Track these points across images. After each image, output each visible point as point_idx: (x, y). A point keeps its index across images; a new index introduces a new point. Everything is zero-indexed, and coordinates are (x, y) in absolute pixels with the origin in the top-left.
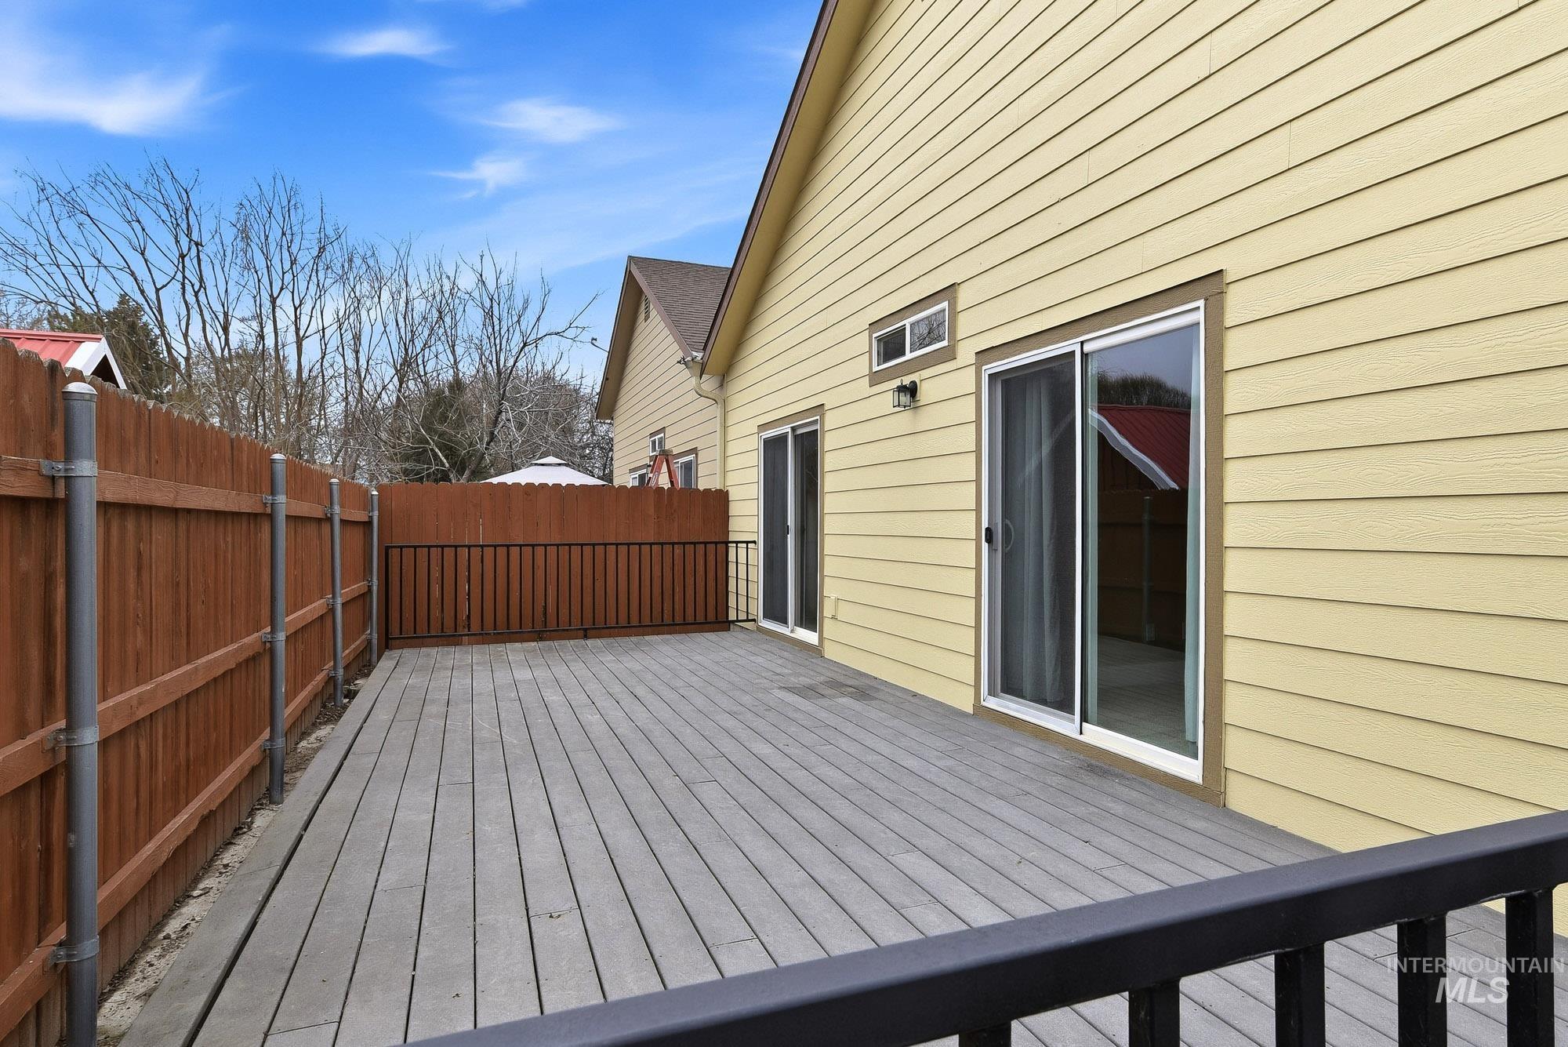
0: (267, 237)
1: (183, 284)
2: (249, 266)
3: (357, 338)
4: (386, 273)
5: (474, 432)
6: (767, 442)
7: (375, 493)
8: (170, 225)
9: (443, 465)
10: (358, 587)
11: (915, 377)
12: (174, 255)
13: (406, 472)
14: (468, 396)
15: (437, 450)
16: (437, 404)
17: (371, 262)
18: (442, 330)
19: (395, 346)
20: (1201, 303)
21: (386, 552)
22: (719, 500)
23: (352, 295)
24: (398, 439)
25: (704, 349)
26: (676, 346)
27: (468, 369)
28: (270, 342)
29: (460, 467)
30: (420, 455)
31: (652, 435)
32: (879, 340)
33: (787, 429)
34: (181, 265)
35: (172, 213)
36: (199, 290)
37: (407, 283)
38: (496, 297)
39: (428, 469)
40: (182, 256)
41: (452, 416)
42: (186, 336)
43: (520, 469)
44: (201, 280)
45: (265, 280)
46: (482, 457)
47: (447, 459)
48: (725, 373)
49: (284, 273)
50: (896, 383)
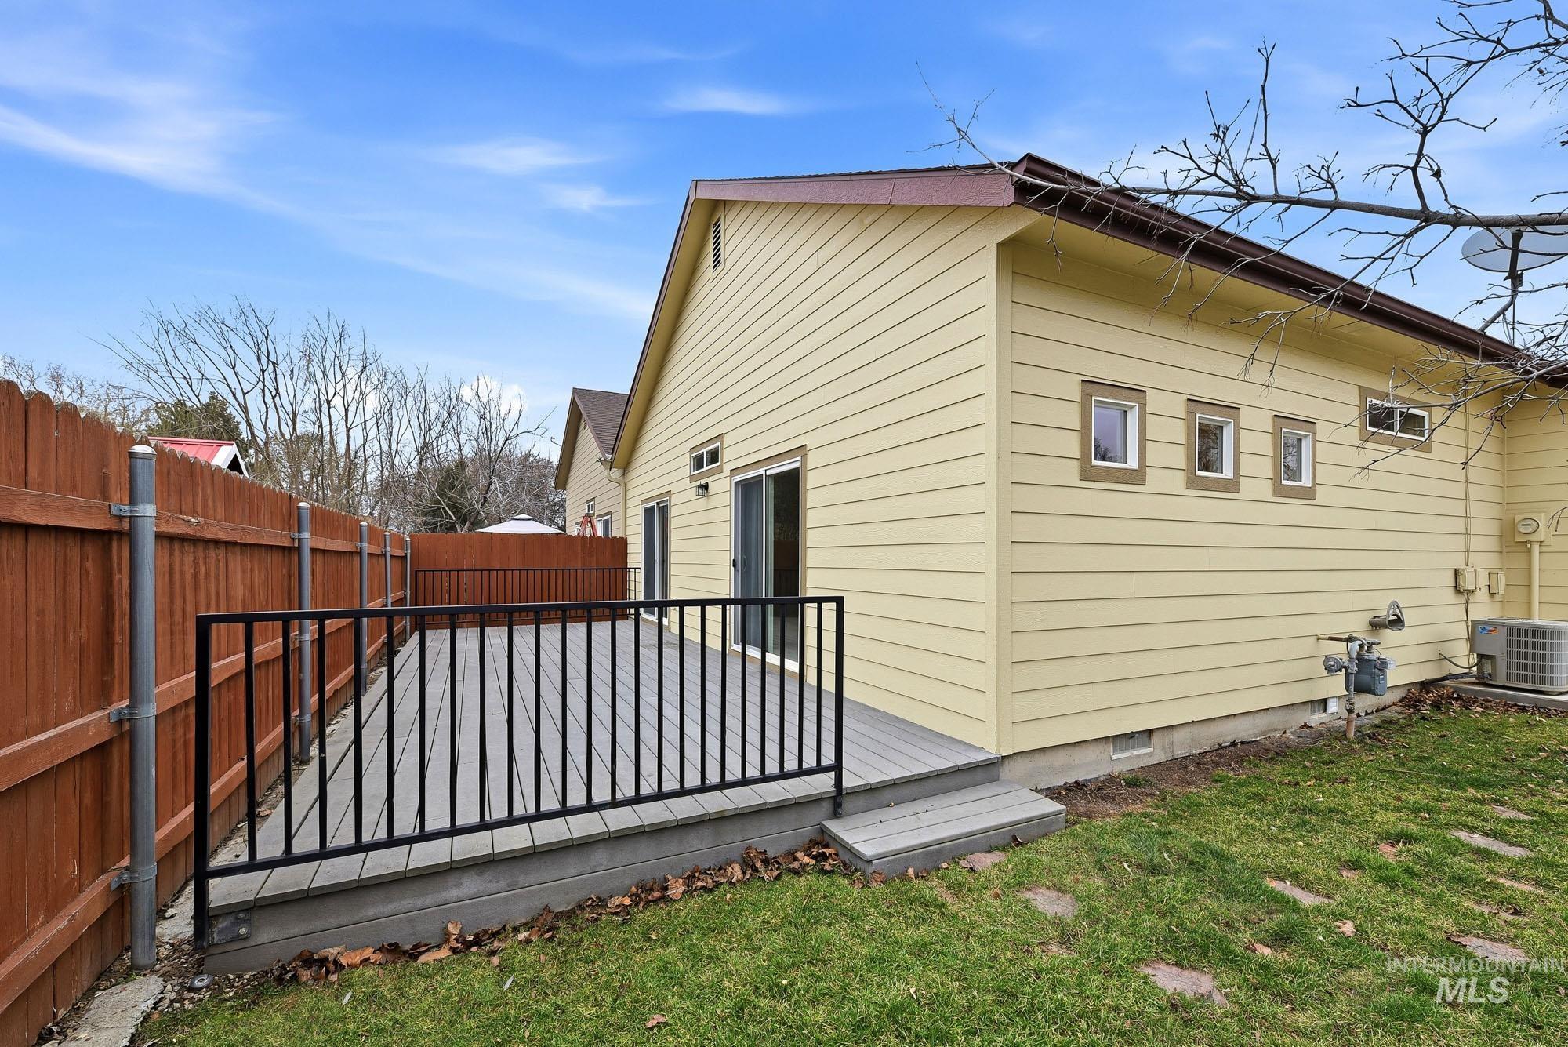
0: (323, 359)
1: (263, 391)
2: (310, 378)
3: (390, 429)
4: (411, 386)
5: (474, 495)
6: (646, 510)
7: (408, 539)
8: (254, 349)
9: (451, 518)
10: (398, 595)
11: (707, 480)
12: (257, 371)
13: (426, 523)
14: (468, 472)
15: (447, 509)
16: (447, 478)
17: (399, 377)
18: (450, 426)
19: (417, 435)
20: (799, 458)
21: (415, 574)
22: (622, 543)
23: (386, 400)
24: (420, 501)
25: (612, 453)
26: (598, 450)
27: (468, 451)
28: (326, 429)
29: (463, 520)
30: (435, 511)
31: (588, 501)
32: (694, 458)
33: (654, 503)
34: (261, 377)
35: (256, 341)
36: (275, 396)
37: (425, 391)
38: (488, 407)
39: (441, 521)
40: (263, 371)
41: (458, 486)
42: (265, 427)
43: (506, 521)
44: (277, 390)
45: (323, 390)
46: (479, 513)
47: (454, 514)
48: (626, 467)
49: (336, 383)
50: (698, 483)
